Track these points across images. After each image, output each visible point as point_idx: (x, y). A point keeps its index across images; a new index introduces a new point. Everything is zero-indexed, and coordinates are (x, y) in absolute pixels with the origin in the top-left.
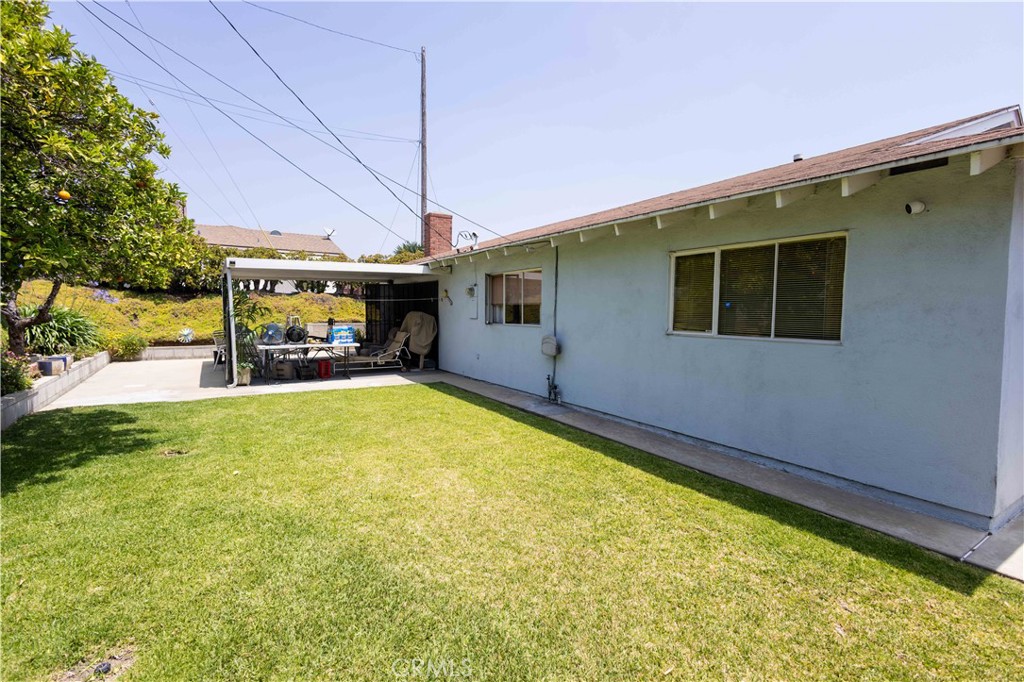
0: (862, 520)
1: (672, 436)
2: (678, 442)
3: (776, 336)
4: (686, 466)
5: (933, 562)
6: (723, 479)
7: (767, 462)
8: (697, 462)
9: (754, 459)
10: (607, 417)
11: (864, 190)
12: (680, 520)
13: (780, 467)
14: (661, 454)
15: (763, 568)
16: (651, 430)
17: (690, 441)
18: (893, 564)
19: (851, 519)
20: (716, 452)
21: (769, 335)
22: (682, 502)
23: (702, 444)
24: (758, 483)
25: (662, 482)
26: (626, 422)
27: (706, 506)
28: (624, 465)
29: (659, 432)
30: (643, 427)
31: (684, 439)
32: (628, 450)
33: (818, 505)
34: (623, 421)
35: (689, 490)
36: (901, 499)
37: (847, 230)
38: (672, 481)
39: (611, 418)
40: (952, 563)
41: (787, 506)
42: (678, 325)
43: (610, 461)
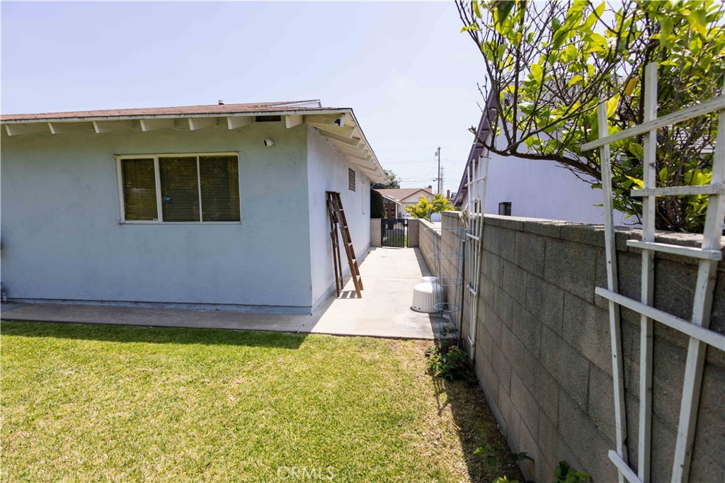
0: (257, 327)
1: (134, 305)
2: (138, 309)
3: (203, 220)
4: (143, 326)
5: (285, 338)
6: (172, 327)
7: (206, 307)
8: (152, 320)
9: (197, 307)
10: (67, 303)
11: (243, 127)
12: (128, 369)
13: (214, 308)
14: (121, 322)
15: (191, 379)
16: (112, 304)
17: (150, 306)
18: (266, 347)
19: (249, 328)
20: (170, 309)
21: (199, 220)
22: (133, 354)
23: (159, 306)
24: (197, 323)
25: (117, 345)
26: (88, 304)
27: (154, 351)
28: (79, 341)
29: (122, 305)
30: (106, 304)
31: (143, 305)
32: (86, 326)
33: (233, 325)
34: (85, 303)
35: (141, 343)
36: (276, 309)
37: (237, 152)
38: (127, 341)
39: (71, 303)
40: (293, 335)
41: (214, 332)
42: (130, 216)
43: (63, 342)
